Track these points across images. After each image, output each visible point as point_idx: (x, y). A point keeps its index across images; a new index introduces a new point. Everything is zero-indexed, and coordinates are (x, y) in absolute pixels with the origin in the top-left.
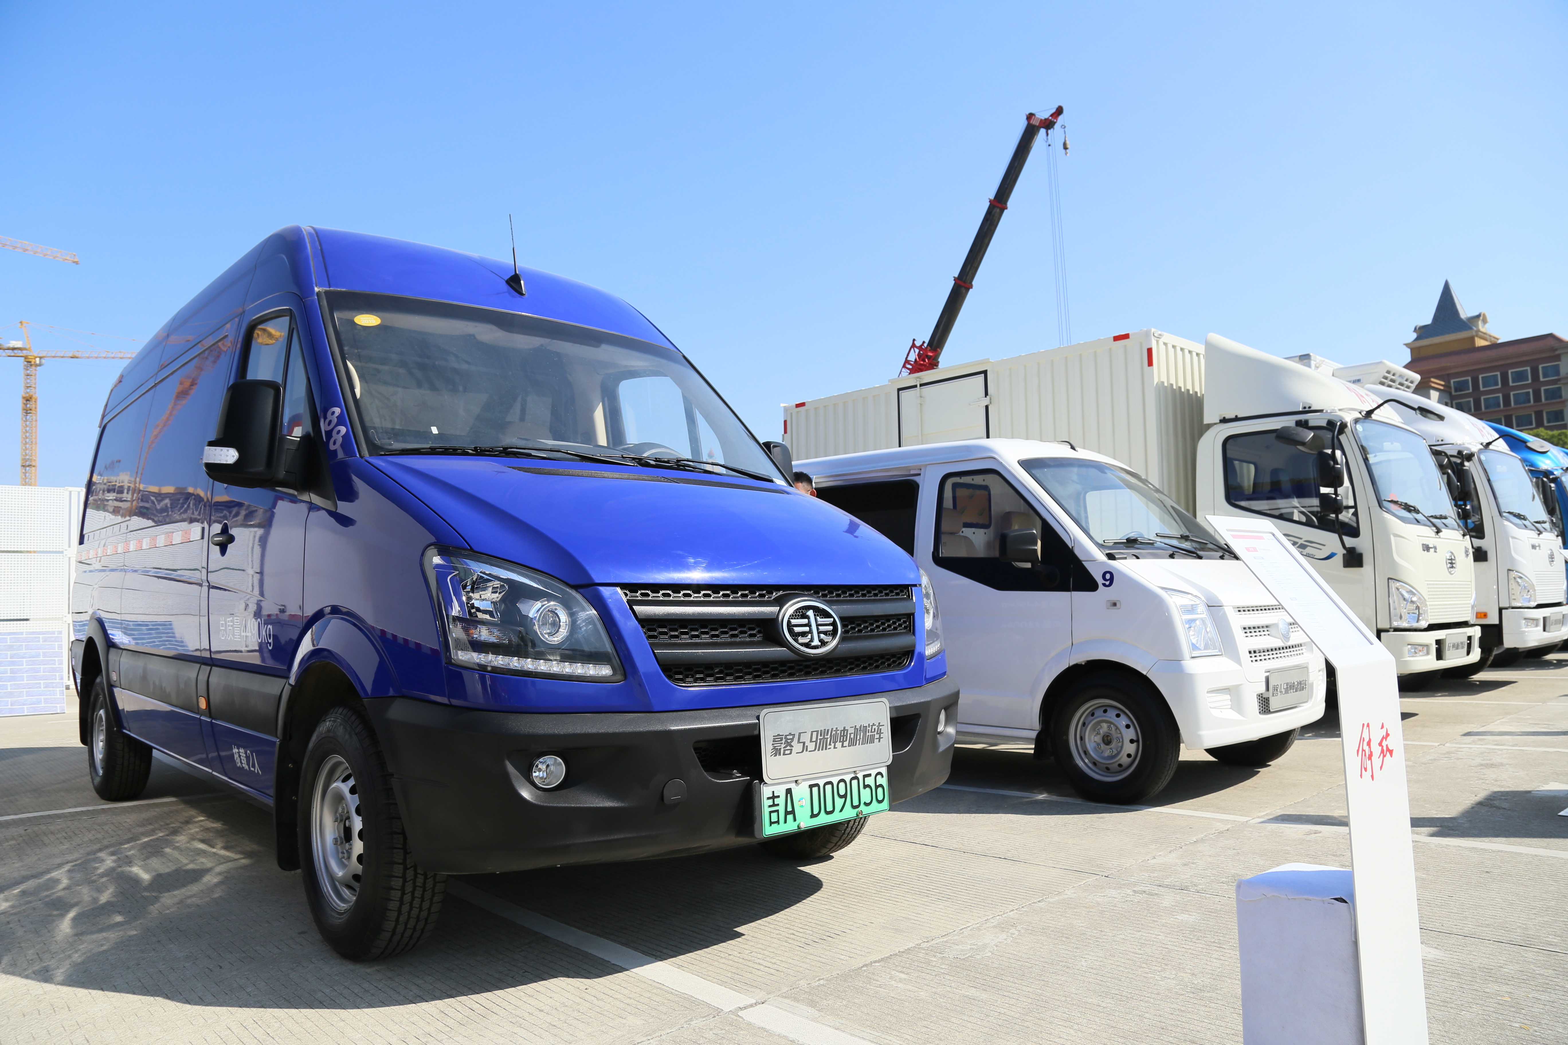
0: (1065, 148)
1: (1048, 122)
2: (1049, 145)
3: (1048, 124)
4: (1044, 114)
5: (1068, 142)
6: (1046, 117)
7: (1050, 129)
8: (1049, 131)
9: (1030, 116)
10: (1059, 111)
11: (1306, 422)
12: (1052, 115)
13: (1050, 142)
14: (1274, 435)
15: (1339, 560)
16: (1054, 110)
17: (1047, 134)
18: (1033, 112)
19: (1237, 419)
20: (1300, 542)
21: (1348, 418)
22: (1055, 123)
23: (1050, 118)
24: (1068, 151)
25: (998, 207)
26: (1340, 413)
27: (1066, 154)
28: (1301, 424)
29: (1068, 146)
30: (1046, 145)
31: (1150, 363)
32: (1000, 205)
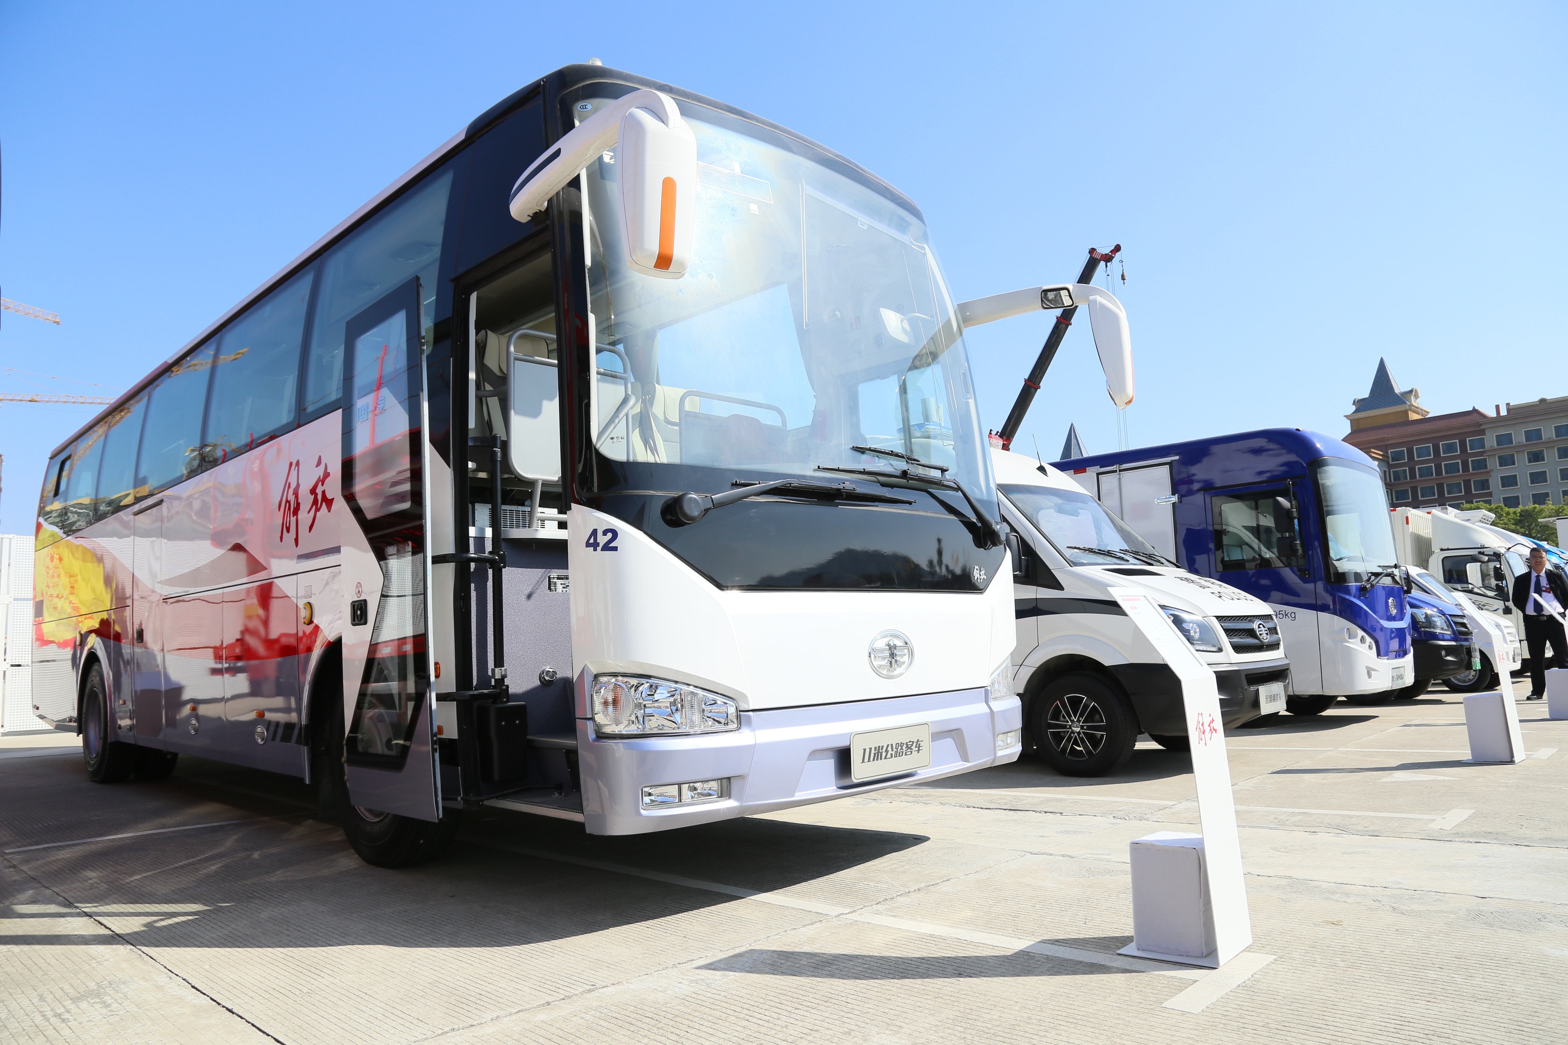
0: (1123, 278)
1: (1108, 257)
2: (1108, 275)
3: (1108, 258)
4: (1104, 249)
5: (1125, 274)
6: (1107, 253)
7: (1109, 262)
8: (1108, 264)
9: (1092, 251)
10: (1117, 248)
11: (1483, 552)
12: (1111, 252)
13: (1109, 272)
14: (1470, 557)
15: (1501, 611)
16: (1113, 248)
17: (1106, 266)
18: (1094, 247)
19: (1448, 549)
20: (1482, 603)
21: (1503, 551)
22: (1113, 257)
23: (1110, 254)
24: (1125, 281)
25: (1064, 323)
26: (1498, 549)
27: (1124, 283)
28: (1480, 553)
29: (1126, 278)
30: (1105, 275)
31: (1407, 523)
32: (1066, 322)
